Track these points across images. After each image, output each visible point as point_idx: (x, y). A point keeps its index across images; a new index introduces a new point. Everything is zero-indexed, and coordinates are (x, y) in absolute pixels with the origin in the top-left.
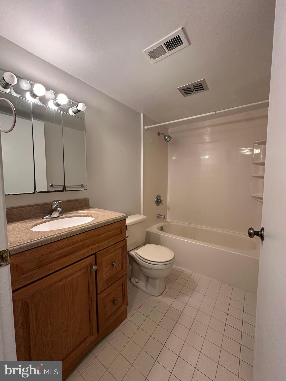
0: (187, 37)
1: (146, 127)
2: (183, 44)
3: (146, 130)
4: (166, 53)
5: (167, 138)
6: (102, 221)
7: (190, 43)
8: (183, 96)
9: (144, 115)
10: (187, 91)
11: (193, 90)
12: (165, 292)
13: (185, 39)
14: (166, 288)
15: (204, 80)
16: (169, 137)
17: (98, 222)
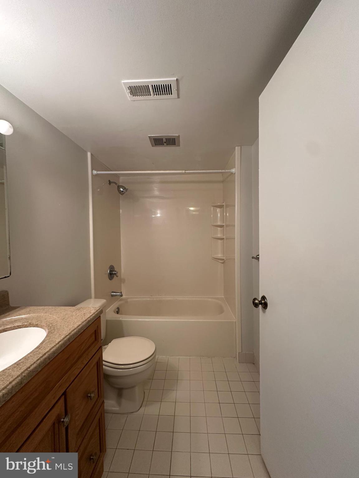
0: (178, 90)
1: (95, 172)
2: (172, 94)
3: (94, 175)
4: (151, 95)
5: (122, 190)
6: (72, 331)
7: (178, 97)
8: (151, 146)
9: (92, 155)
10: (157, 141)
11: (165, 142)
12: (145, 399)
13: (176, 92)
14: (144, 393)
15: (179, 136)
16: (124, 188)
17: (67, 335)
